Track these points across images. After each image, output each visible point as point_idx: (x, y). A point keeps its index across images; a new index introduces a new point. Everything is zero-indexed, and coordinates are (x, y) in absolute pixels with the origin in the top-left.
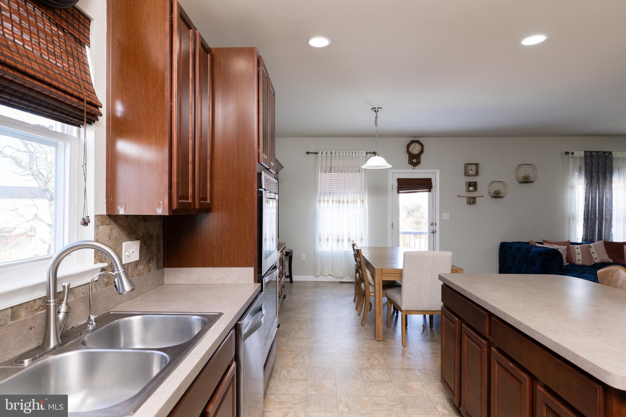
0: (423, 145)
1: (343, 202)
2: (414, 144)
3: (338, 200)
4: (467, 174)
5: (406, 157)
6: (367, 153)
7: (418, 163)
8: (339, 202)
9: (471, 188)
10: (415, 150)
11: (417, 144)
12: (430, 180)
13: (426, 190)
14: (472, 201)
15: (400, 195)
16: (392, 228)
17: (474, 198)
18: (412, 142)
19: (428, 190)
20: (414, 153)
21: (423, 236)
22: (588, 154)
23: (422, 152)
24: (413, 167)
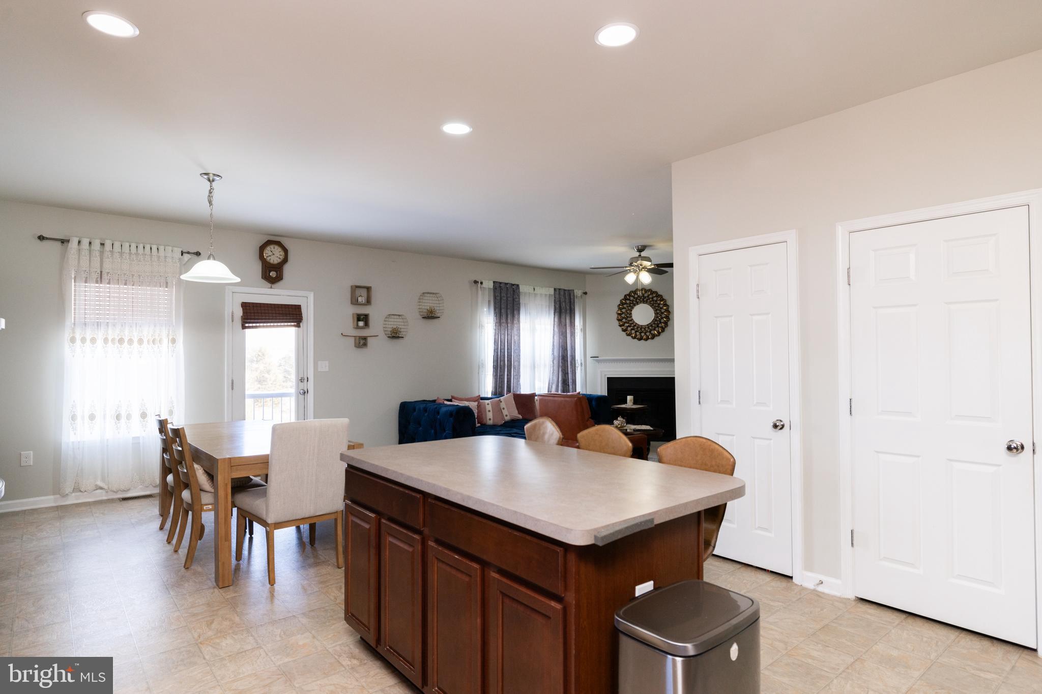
0: (287, 250)
1: (131, 341)
2: (272, 246)
3: (117, 338)
4: (354, 302)
5: (257, 268)
6: (182, 254)
7: (279, 278)
8: (121, 341)
9: (361, 324)
10: (273, 256)
11: (276, 247)
12: (298, 308)
13: (293, 324)
14: (362, 343)
15: (247, 330)
16: (232, 389)
17: (365, 338)
18: (269, 243)
19: (295, 324)
20: (272, 262)
21: (286, 400)
22: (497, 285)
23: (285, 260)
24: (269, 285)
